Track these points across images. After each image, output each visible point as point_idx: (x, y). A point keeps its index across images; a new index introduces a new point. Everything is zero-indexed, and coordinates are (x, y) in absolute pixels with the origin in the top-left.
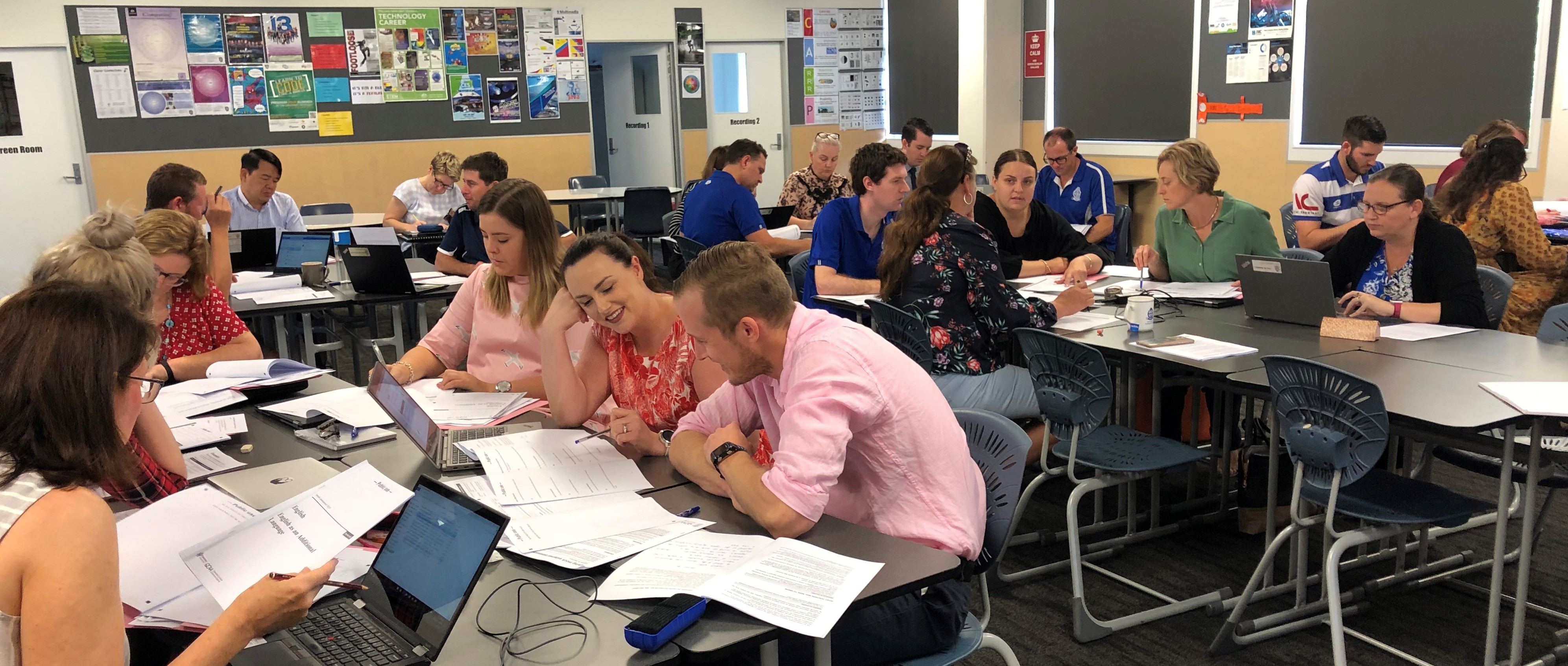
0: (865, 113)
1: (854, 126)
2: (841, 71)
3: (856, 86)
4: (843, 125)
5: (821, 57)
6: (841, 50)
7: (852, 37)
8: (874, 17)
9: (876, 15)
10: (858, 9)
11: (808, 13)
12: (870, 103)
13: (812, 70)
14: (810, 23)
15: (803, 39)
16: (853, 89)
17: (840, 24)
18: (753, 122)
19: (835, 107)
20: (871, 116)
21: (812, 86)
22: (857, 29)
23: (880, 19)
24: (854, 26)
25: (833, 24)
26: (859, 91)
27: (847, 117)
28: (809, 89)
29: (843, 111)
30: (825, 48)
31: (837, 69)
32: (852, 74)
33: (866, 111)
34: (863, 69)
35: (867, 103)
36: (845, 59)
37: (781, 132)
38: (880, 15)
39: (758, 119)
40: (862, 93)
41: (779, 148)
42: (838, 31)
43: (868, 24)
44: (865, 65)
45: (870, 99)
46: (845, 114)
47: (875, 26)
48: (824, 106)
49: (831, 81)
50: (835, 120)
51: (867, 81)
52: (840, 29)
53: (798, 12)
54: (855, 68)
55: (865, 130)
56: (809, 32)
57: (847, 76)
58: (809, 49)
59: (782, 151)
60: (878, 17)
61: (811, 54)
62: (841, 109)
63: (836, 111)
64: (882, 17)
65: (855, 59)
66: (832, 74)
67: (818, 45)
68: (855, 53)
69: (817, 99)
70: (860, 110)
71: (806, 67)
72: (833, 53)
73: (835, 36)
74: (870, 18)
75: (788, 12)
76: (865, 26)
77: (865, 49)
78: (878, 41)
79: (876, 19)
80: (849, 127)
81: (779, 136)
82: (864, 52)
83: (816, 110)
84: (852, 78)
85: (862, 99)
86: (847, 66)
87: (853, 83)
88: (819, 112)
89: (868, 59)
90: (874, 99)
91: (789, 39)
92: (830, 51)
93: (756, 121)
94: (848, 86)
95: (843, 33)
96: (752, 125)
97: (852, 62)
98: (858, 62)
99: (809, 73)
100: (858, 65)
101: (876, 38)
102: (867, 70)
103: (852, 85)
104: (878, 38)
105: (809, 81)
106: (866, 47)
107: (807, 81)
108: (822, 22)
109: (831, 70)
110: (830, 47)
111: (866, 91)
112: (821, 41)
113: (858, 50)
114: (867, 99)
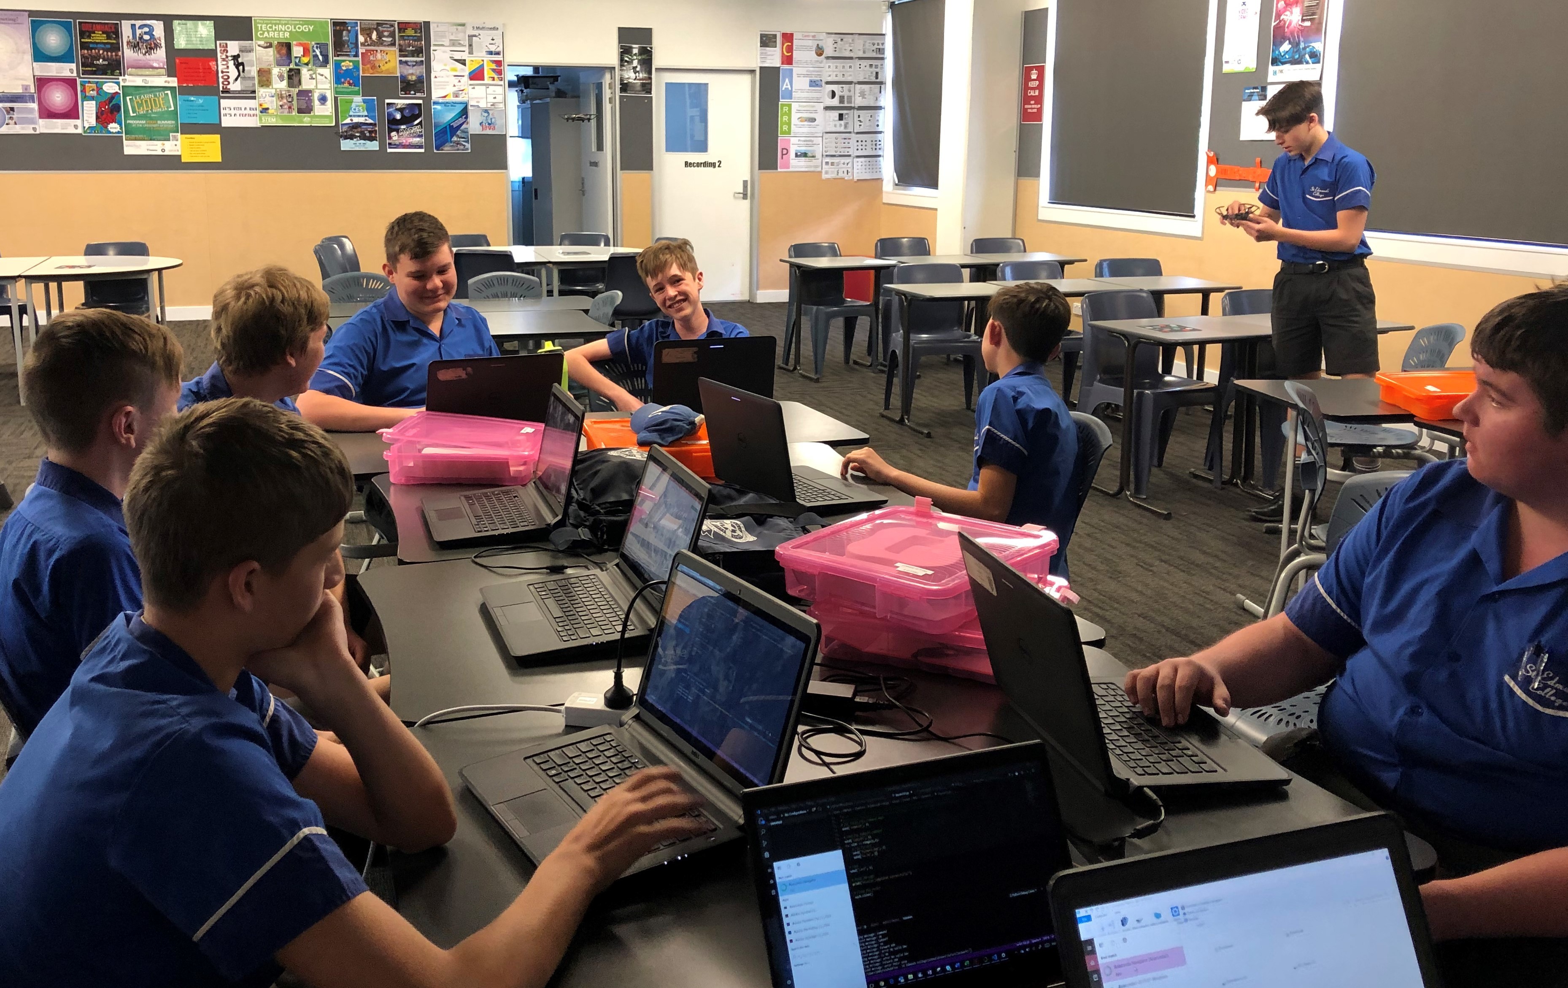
0: (856, 160)
1: (841, 175)
2: (827, 108)
3: (846, 127)
4: (827, 173)
5: (802, 91)
6: (828, 83)
7: (844, 67)
8: (874, 44)
9: (876, 42)
10: (852, 34)
11: (788, 38)
12: (864, 147)
13: (790, 106)
14: (790, 49)
15: (779, 68)
16: (842, 129)
17: (829, 51)
18: (713, 165)
19: (818, 151)
20: (865, 163)
21: (789, 124)
22: (851, 58)
23: (880, 47)
24: (847, 54)
25: (820, 52)
26: (850, 133)
27: (832, 164)
28: (785, 128)
29: (827, 156)
30: (807, 80)
31: (822, 106)
32: (841, 112)
33: (858, 157)
34: (856, 106)
35: (860, 148)
36: (833, 94)
37: (747, 177)
38: (880, 42)
39: (720, 162)
40: (853, 135)
41: (745, 196)
42: (825, 60)
43: (864, 52)
44: (858, 101)
45: (864, 143)
46: (828, 160)
47: (874, 55)
48: (803, 149)
49: (814, 120)
50: (816, 167)
51: (860, 121)
52: (828, 58)
53: (775, 36)
54: (846, 105)
55: (856, 179)
56: (788, 60)
57: (835, 114)
58: (787, 80)
59: (747, 203)
60: (878, 44)
61: (789, 87)
62: (825, 154)
63: (819, 155)
64: (883, 44)
65: (846, 94)
66: (816, 112)
67: (799, 76)
68: (846, 87)
69: (793, 140)
70: (849, 156)
71: (782, 101)
72: (817, 85)
73: (822, 65)
74: (867, 44)
75: (762, 36)
76: (861, 54)
77: (860, 83)
78: (877, 73)
79: (876, 46)
80: (834, 175)
81: (745, 182)
82: (858, 86)
83: (792, 154)
84: (841, 117)
85: (853, 143)
86: (835, 102)
87: (842, 122)
88: (797, 155)
89: (863, 95)
90: (869, 143)
91: (761, 68)
92: (814, 84)
93: (717, 164)
94: (835, 126)
95: (832, 63)
96: (711, 168)
97: (842, 99)
98: (850, 97)
99: (786, 109)
100: (850, 102)
101: (874, 70)
102: (861, 108)
103: (841, 125)
104: (877, 70)
105: (785, 118)
106: (861, 79)
107: (782, 119)
108: (807, 48)
109: (813, 106)
110: (814, 78)
111: (857, 133)
112: (803, 71)
113: (850, 83)
114: (860, 143)
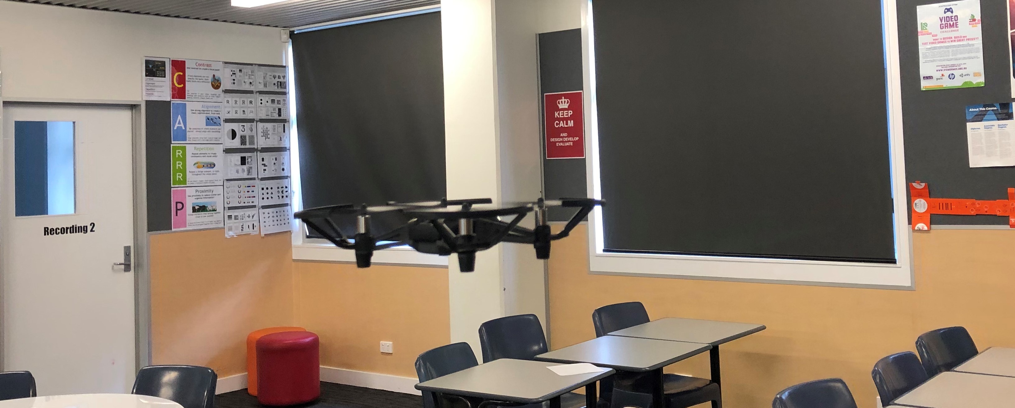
0: (262, 211)
1: (246, 230)
2: (228, 151)
3: (249, 172)
4: (230, 229)
5: (198, 130)
6: (227, 121)
7: (244, 102)
8: (275, 77)
9: (277, 75)
10: (251, 65)
11: (179, 66)
12: (269, 196)
13: (184, 149)
14: (182, 80)
15: (170, 102)
16: (245, 176)
17: (226, 84)
18: (84, 229)
19: (219, 203)
20: (271, 215)
21: (184, 171)
22: (251, 92)
23: (282, 80)
24: (247, 87)
25: (216, 84)
26: (254, 179)
27: (236, 218)
28: (179, 176)
29: (230, 208)
30: (203, 118)
31: (221, 148)
32: (243, 155)
33: (264, 207)
34: (260, 148)
35: (265, 196)
36: (234, 134)
37: (130, 243)
38: (281, 75)
39: (93, 225)
40: (257, 182)
41: (127, 267)
42: (222, 95)
43: (265, 85)
44: (261, 143)
45: (270, 191)
46: (233, 213)
47: (275, 89)
48: (202, 201)
49: (212, 165)
50: (218, 222)
51: (265, 165)
52: (226, 91)
53: (163, 64)
54: (248, 146)
55: (262, 234)
56: (180, 93)
57: (237, 158)
58: (179, 117)
59: (131, 275)
60: (279, 77)
61: (182, 125)
62: (226, 206)
63: (220, 209)
64: (284, 77)
65: (247, 133)
66: (215, 155)
67: (193, 112)
68: (247, 125)
69: (190, 191)
70: (254, 206)
71: (174, 144)
72: (215, 124)
73: (219, 100)
74: (268, 79)
75: (147, 62)
76: (261, 88)
77: (262, 121)
78: (280, 110)
79: (277, 79)
80: (239, 231)
81: (127, 249)
82: (260, 125)
83: (189, 209)
84: (243, 161)
85: (257, 191)
86: (236, 143)
87: (245, 167)
88: (194, 210)
89: (266, 135)
90: (275, 190)
91: (147, 101)
92: (211, 121)
93: (89, 228)
94: (237, 172)
95: (229, 97)
96: (81, 234)
97: (243, 139)
98: (252, 137)
99: (179, 153)
100: (252, 143)
101: (276, 105)
102: (264, 150)
103: (243, 170)
104: (280, 106)
105: (179, 165)
106: (264, 117)
107: (176, 165)
108: (199, 79)
109: (212, 149)
110: (211, 115)
111: (262, 179)
112: (198, 106)
113: (251, 121)
114: (265, 191)
